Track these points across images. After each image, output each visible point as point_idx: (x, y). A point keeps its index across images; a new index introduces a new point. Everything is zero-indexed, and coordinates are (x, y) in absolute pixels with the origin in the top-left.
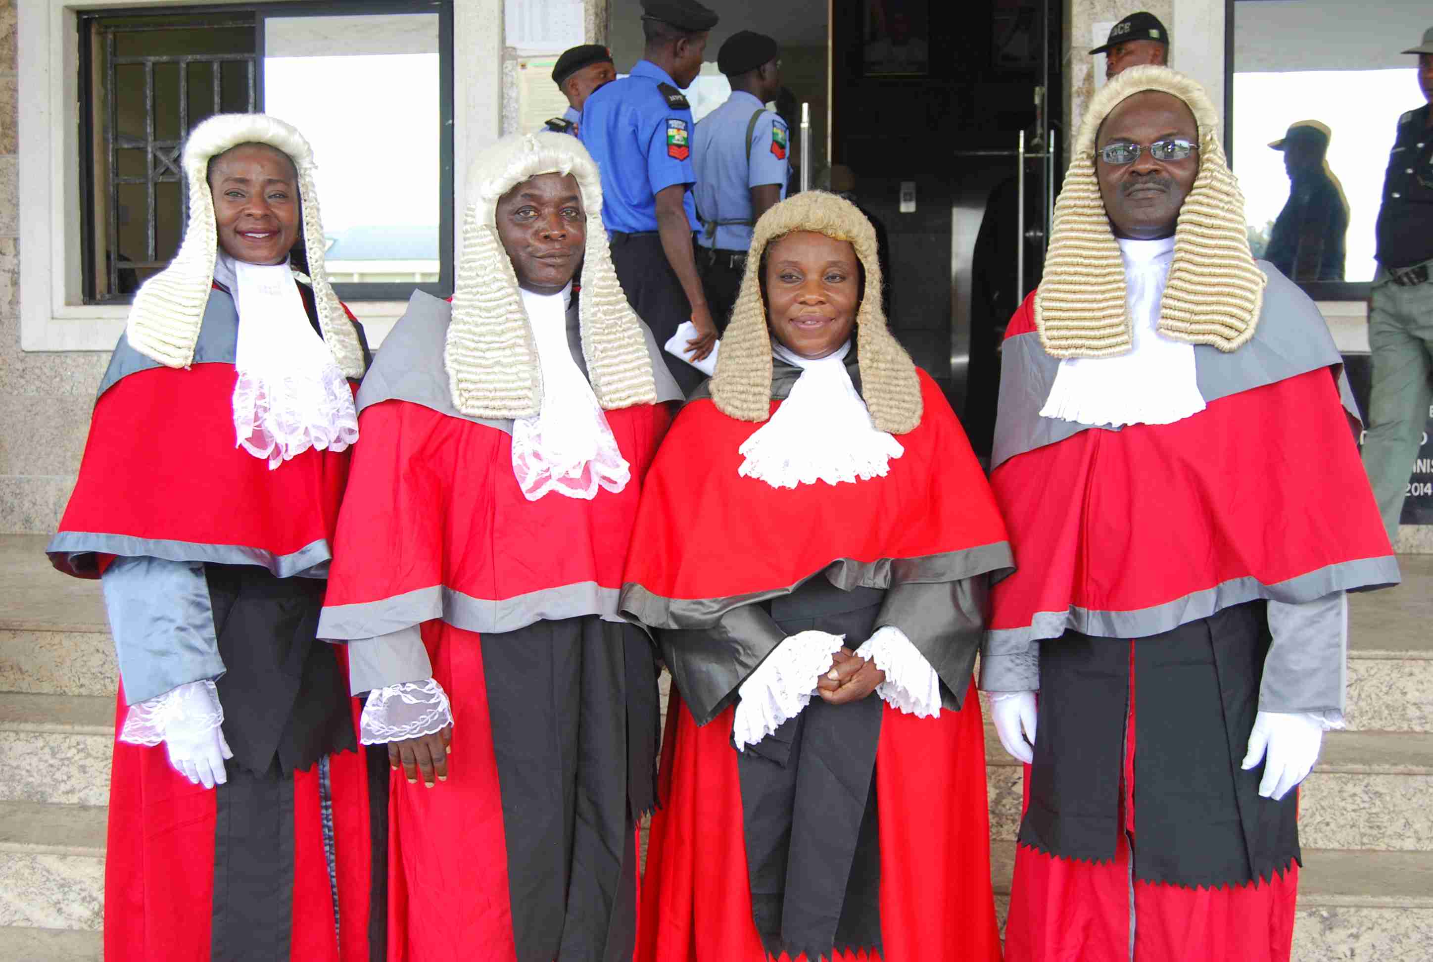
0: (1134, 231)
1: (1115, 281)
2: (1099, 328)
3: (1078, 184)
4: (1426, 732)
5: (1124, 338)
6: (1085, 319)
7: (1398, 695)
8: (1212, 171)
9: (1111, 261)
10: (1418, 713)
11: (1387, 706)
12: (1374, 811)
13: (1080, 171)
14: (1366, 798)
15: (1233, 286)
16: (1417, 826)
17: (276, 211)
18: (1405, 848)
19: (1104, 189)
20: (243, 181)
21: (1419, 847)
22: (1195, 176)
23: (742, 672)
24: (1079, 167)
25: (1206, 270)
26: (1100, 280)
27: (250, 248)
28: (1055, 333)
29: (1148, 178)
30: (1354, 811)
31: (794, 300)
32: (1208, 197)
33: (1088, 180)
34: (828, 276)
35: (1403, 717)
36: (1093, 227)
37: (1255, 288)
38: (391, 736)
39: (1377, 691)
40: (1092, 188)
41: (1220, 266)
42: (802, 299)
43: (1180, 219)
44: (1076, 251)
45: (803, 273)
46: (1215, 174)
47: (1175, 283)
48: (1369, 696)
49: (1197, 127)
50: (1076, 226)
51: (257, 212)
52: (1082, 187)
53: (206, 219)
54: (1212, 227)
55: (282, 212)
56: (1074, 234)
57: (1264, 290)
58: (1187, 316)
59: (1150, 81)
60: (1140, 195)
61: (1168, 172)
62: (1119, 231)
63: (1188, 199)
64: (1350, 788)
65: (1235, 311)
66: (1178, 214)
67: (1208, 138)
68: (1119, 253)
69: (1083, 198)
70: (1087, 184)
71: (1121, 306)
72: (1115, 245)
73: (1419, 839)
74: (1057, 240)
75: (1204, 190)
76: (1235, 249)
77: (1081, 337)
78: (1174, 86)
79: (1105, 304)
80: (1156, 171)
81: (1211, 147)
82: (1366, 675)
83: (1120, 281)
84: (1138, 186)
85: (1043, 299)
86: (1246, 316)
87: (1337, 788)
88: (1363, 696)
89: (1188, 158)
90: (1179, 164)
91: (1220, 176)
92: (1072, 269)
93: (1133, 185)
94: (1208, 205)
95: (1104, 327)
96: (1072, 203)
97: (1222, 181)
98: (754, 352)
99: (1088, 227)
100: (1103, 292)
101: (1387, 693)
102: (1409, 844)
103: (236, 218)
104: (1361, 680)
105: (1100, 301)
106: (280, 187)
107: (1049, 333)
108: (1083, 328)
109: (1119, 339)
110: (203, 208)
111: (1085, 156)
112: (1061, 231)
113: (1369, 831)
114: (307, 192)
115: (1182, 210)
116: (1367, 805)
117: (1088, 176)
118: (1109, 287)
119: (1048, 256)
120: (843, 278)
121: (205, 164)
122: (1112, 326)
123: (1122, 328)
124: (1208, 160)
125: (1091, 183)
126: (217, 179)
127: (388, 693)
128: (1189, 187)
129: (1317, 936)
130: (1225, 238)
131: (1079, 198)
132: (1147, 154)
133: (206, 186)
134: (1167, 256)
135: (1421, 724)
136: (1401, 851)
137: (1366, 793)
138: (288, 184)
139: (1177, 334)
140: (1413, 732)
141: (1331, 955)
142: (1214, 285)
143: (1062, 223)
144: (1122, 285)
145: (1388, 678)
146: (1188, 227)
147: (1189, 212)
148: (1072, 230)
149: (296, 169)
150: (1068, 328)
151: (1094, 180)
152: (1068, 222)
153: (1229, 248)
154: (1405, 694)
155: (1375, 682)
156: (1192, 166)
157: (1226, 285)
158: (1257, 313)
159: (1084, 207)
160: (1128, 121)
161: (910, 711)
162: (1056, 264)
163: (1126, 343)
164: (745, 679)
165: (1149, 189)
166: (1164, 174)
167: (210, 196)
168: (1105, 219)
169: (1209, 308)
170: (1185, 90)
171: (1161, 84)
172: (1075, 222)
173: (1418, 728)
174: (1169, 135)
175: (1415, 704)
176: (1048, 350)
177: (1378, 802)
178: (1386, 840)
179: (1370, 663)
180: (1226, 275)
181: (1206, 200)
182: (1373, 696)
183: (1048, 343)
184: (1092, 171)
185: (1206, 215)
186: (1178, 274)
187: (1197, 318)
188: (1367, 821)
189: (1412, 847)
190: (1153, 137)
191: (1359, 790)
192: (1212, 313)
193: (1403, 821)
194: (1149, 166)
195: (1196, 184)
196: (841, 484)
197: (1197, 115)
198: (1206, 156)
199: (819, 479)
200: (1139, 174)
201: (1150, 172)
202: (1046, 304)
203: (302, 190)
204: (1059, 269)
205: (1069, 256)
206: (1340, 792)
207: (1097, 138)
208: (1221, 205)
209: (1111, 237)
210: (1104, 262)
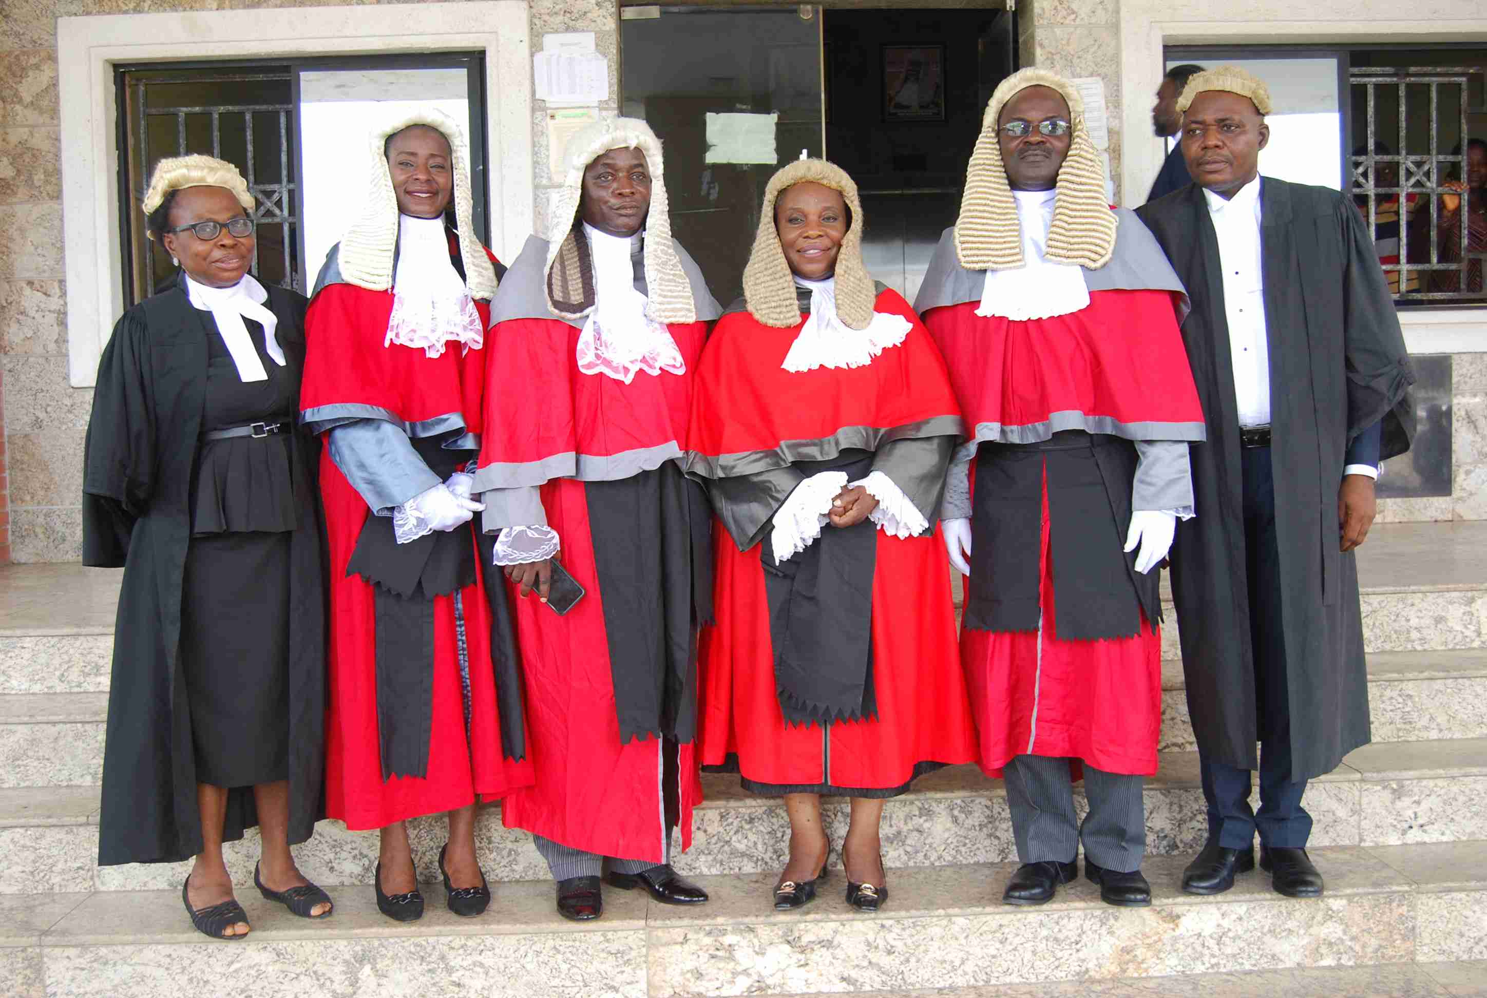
0: (1027, 185)
1: (1010, 219)
2: (1001, 250)
3: (986, 148)
4: (1425, 650)
5: (1019, 257)
6: (991, 243)
7: (1403, 623)
8: (1080, 144)
9: (1009, 205)
10: (1419, 635)
11: (1396, 632)
12: (1407, 709)
13: (988, 140)
14: (1400, 700)
15: (1097, 224)
16: (1439, 720)
17: (436, 178)
18: (1431, 738)
19: (1004, 154)
20: (413, 154)
21: (1440, 736)
22: (1068, 147)
23: (775, 505)
24: (986, 137)
25: (1078, 214)
26: (1002, 217)
27: (416, 204)
28: (969, 252)
29: (1036, 147)
30: (1391, 711)
31: (800, 235)
32: (1078, 162)
33: (993, 146)
34: (825, 219)
35: (1408, 640)
36: (997, 180)
37: (1111, 226)
38: (522, 559)
39: (1387, 619)
40: (996, 153)
41: (1087, 211)
42: (806, 235)
43: (1059, 178)
44: (984, 196)
45: (806, 216)
46: (1082, 146)
47: (1057, 223)
48: (1382, 624)
49: (1070, 113)
50: (983, 178)
51: (422, 177)
52: (988, 151)
53: (385, 183)
54: (1081, 184)
55: (441, 180)
56: (983, 184)
57: (1117, 228)
58: (1065, 245)
59: (1038, 78)
60: (1032, 159)
61: (1051, 144)
62: (1015, 184)
63: (1064, 164)
64: (1388, 693)
65: (1098, 241)
66: (1057, 175)
67: (1078, 120)
68: (1012, 200)
69: (990, 159)
70: (992, 149)
71: (1016, 236)
72: (1010, 194)
73: (1441, 730)
74: (970, 188)
75: (1075, 158)
76: (1097, 198)
77: (988, 255)
78: (1052, 82)
79: (1005, 234)
80: (1042, 142)
81: (1079, 127)
82: (1378, 606)
83: (1015, 219)
84: (1030, 152)
85: (961, 229)
86: (1106, 245)
87: (1378, 694)
88: (1377, 624)
89: (1064, 134)
90: (1058, 138)
91: (1086, 148)
92: (981, 208)
93: (1027, 151)
94: (1078, 169)
95: (1005, 249)
96: (981, 162)
97: (1087, 151)
98: (777, 276)
99: (993, 180)
100: (1004, 226)
101: (1395, 621)
102: (1434, 735)
103: (406, 182)
104: (1375, 612)
105: (1002, 232)
106: (439, 160)
107: (965, 253)
108: (989, 249)
109: (1015, 258)
110: (382, 175)
111: (990, 129)
112: (973, 181)
113: (1403, 726)
114: (458, 163)
115: (1061, 171)
116: (1400, 706)
117: (993, 144)
118: (1008, 222)
119: (963, 200)
120: (835, 219)
121: (383, 143)
122: (1010, 248)
123: (1017, 250)
124: (1078, 136)
125: (995, 149)
126: (392, 154)
127: (517, 529)
128: (1064, 156)
129: (1388, 804)
130: (1090, 191)
131: (987, 159)
132: (1037, 130)
133: (384, 158)
134: (1050, 203)
135: (1421, 645)
136: (1428, 740)
137: (1400, 696)
138: (445, 158)
139: (1059, 259)
140: (1415, 650)
141: (1400, 818)
142: (1083, 224)
143: (974, 175)
144: (1016, 222)
145: (1395, 609)
146: (1065, 184)
147: (1065, 173)
148: (982, 181)
149: (450, 146)
150: (978, 249)
151: (998, 147)
152: (979, 175)
153: (1093, 198)
154: (1408, 620)
155: (1385, 612)
156: (1066, 140)
157: (1093, 224)
158: (1113, 243)
159: (989, 165)
160: (1024, 106)
161: (893, 533)
162: (970, 204)
163: (1019, 260)
164: (776, 511)
165: (1037, 155)
166: (1048, 145)
167: (387, 166)
168: (1005, 175)
169: (1080, 240)
170: (1062, 86)
171: (1047, 81)
172: (984, 175)
173: (1419, 648)
174: (1052, 117)
175: (1416, 628)
176: (963, 264)
177: (1410, 703)
178: (1416, 732)
179: (1380, 598)
180: (1092, 217)
181: (1076, 165)
182: (1385, 624)
183: (963, 259)
184: (996, 140)
185: (1077, 175)
186: (1059, 217)
187: (1072, 247)
188: (1402, 718)
189: (1436, 737)
190: (1040, 118)
191: (1395, 694)
192: (1082, 243)
193: (1428, 716)
194: (1038, 138)
195: (1069, 153)
196: (837, 368)
197: (1070, 104)
198: (1076, 133)
199: (821, 366)
200: (1031, 144)
201: (1039, 143)
202: (962, 232)
203: (454, 162)
204: (972, 208)
205: (980, 198)
206: (1381, 696)
207: (1000, 117)
208: (1087, 168)
209: (1008, 188)
210: (1004, 205)
